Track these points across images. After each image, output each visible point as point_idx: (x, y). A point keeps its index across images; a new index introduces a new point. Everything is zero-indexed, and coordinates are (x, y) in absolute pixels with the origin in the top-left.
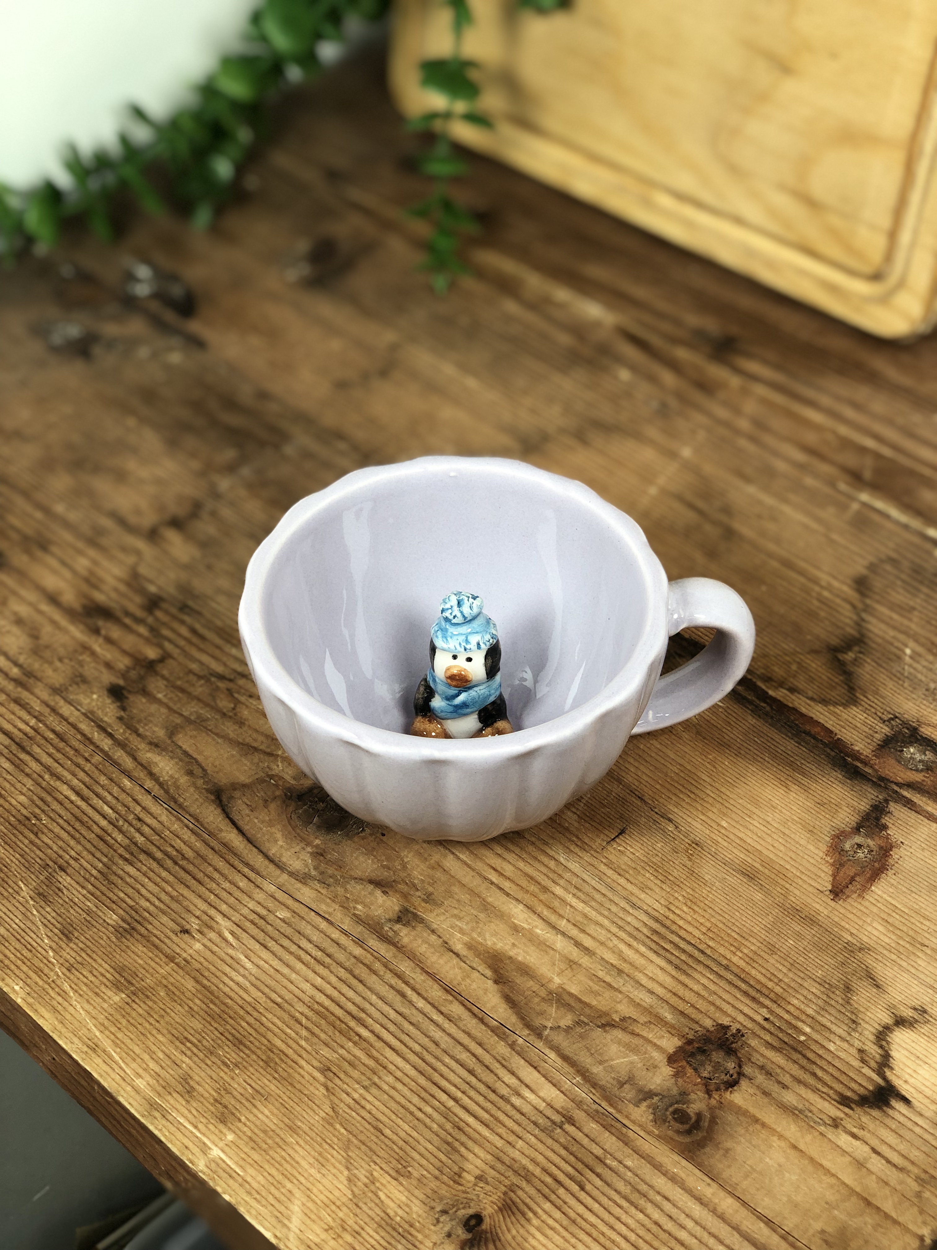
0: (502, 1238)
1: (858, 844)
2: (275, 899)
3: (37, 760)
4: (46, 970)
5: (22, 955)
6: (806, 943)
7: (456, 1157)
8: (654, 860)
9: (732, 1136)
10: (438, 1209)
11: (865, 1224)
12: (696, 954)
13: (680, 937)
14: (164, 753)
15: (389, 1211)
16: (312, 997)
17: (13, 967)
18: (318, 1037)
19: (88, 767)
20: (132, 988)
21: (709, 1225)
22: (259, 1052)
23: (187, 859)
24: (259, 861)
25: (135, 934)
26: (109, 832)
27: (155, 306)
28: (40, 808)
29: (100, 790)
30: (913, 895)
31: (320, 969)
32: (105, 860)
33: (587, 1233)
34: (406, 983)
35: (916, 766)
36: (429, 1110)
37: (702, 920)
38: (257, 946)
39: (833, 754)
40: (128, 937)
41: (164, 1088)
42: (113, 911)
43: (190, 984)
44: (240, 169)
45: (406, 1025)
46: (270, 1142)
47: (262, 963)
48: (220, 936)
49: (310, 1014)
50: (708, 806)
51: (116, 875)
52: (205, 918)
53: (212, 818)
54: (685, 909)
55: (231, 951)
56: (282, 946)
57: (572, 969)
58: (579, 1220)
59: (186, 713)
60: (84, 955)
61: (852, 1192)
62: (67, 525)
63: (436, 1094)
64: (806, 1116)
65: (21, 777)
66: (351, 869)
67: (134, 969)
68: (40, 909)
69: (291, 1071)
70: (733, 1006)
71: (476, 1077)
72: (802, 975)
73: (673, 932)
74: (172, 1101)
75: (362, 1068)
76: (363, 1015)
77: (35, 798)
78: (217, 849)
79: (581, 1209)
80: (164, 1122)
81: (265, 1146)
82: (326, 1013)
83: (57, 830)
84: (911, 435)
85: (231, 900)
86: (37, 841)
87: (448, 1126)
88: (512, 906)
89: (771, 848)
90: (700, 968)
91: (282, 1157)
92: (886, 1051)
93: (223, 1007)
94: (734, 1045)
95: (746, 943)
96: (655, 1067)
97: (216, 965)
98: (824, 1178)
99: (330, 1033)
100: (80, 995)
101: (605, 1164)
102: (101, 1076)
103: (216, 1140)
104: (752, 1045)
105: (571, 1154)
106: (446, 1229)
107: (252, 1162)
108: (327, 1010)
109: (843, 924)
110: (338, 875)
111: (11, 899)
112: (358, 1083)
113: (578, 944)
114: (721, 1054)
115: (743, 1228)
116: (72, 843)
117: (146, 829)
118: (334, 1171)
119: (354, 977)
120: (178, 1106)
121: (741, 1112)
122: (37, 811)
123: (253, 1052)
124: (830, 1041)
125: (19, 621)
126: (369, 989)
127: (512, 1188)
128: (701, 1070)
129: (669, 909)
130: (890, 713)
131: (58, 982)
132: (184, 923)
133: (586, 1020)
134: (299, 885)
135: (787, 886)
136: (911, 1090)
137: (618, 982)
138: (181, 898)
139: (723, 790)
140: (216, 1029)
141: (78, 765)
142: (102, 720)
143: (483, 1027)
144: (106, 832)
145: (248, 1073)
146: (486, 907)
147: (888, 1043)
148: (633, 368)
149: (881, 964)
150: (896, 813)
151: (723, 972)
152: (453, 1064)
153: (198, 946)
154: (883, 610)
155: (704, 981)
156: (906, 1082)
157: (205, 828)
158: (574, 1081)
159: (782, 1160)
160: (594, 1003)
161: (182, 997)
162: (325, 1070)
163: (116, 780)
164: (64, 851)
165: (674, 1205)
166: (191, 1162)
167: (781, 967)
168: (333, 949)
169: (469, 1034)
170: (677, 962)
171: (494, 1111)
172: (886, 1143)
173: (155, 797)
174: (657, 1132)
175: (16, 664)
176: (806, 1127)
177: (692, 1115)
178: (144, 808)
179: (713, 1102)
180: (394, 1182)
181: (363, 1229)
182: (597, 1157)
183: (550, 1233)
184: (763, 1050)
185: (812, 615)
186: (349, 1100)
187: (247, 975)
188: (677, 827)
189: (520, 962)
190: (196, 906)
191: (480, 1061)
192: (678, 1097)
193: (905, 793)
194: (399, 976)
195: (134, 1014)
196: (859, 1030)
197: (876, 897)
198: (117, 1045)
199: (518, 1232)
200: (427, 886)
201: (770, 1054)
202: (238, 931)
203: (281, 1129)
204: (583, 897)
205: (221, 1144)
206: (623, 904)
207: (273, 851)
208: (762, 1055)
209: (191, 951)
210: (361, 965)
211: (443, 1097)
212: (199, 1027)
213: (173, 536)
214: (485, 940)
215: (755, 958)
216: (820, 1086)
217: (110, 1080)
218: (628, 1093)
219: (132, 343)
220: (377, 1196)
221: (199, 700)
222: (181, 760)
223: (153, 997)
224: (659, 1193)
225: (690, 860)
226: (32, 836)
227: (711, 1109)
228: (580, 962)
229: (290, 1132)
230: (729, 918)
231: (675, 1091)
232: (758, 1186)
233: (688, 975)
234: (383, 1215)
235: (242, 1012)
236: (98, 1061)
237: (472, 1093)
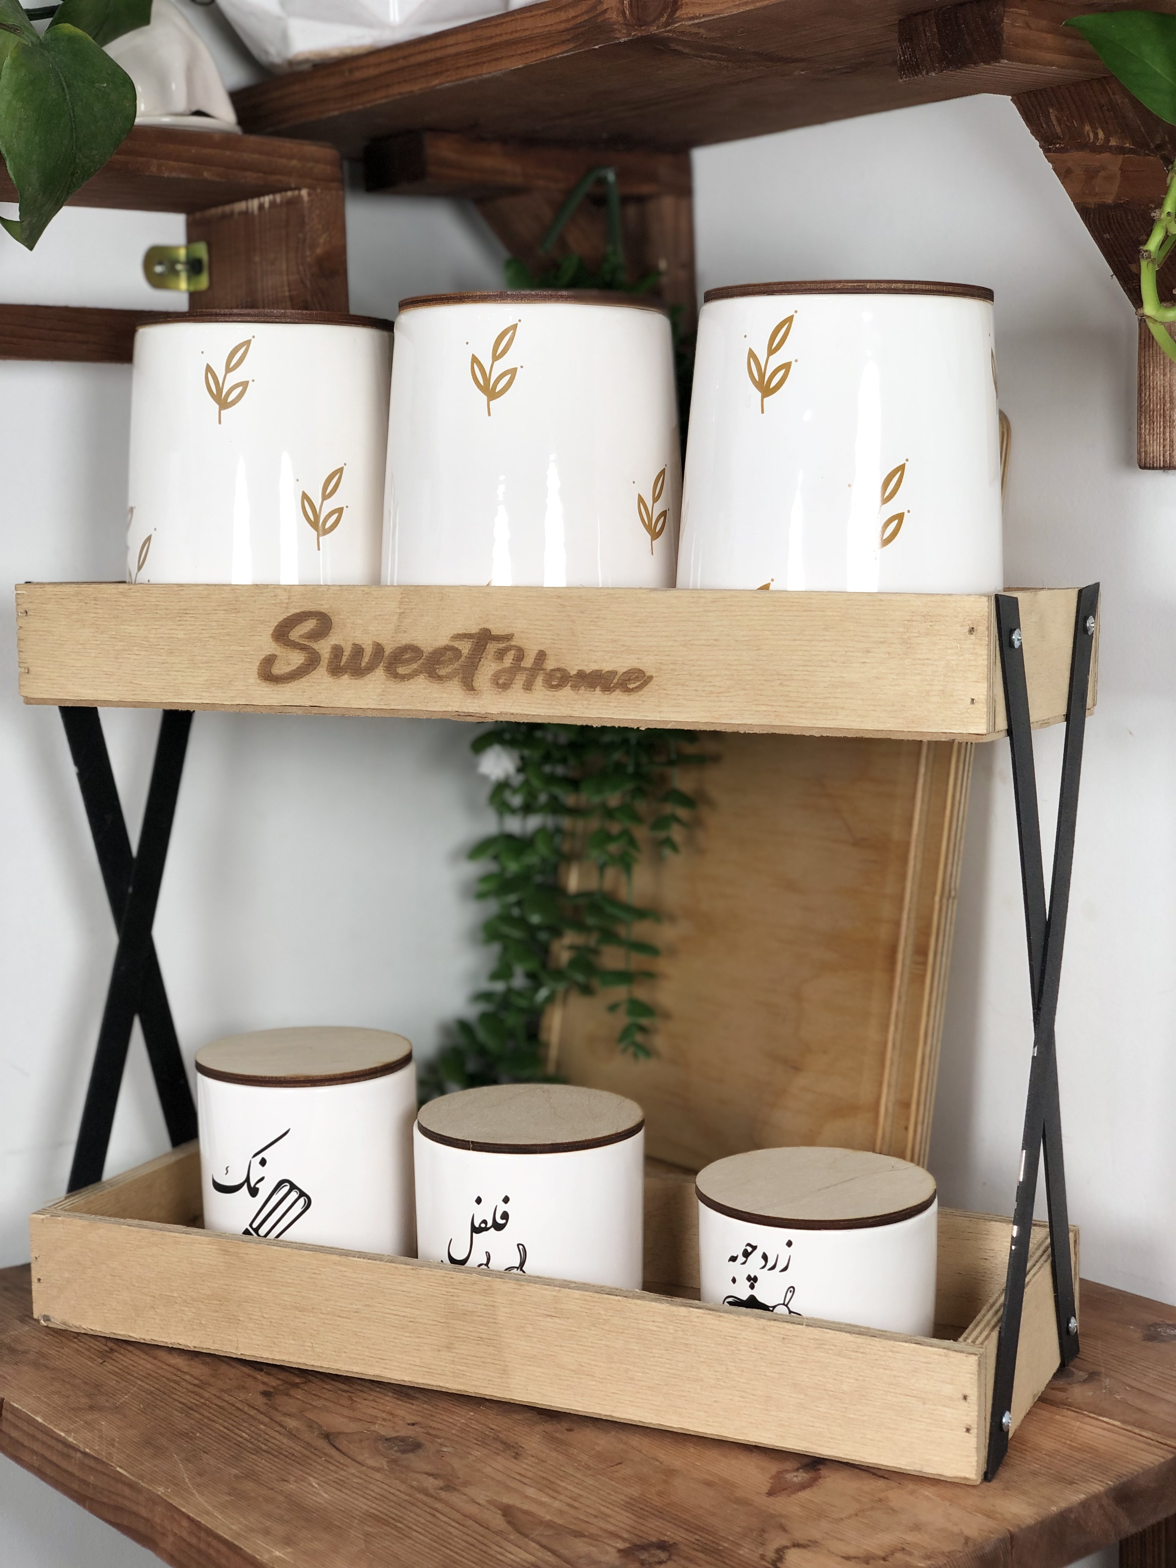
4: (181, 1484)
12: (656, 1513)
16: (368, 1511)
19: (236, 1419)
24: (348, 1461)
31: (378, 1502)
34: (437, 1511)
43: (281, 1498)
45: (431, 1526)
55: (315, 1490)
110: (404, 1470)
114: (659, 1551)
116: (215, 1444)
117: (270, 1444)
146: (507, 1487)
147: (784, 1553)
160: (572, 1527)
175: (197, 1379)
207: (360, 1458)
221: (325, 1399)
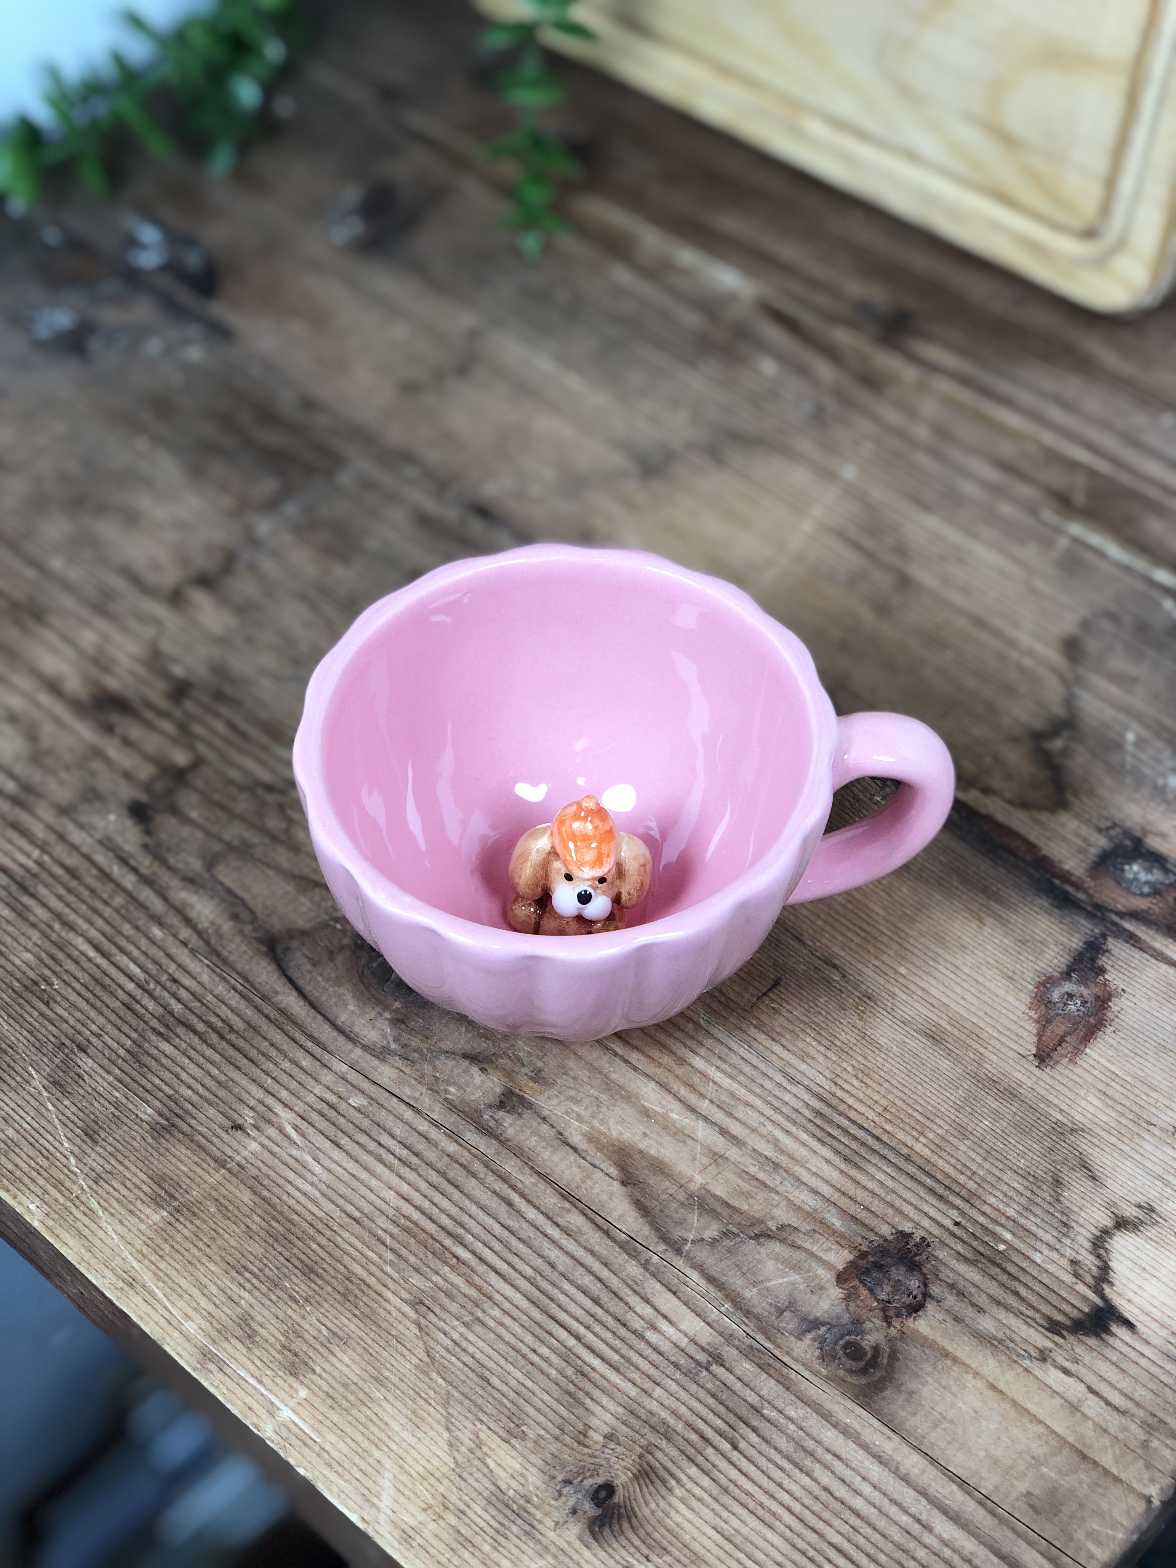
0: (639, 1513)
1: (1068, 994)
2: (347, 1081)
3: (44, 905)
5: (37, 1164)
6: (1005, 1124)
7: (580, 1411)
8: (816, 1020)
9: (916, 1376)
10: (560, 1478)
11: (1080, 1483)
13: (850, 1119)
14: (201, 891)
15: (500, 1483)
17: (26, 1180)
18: (406, 1261)
20: (176, 1204)
21: (890, 1490)
22: (335, 1284)
23: (236, 1032)
25: (176, 1133)
26: (138, 997)
27: (166, 282)
28: (50, 969)
29: (124, 943)
30: (1138, 1058)
32: (134, 1035)
33: (742, 1504)
35: (1140, 889)
36: (544, 1351)
37: (876, 1097)
38: (328, 1144)
39: (1037, 875)
40: (167, 1136)
41: (219, 1332)
42: (147, 1102)
44: (269, 90)
46: (351, 1398)
47: (334, 1166)
48: (281, 1131)
49: (395, 1230)
50: (883, 947)
51: (149, 1055)
52: (261, 1108)
53: (264, 977)
54: (856, 1083)
56: (357, 1143)
57: (717, 1165)
58: (732, 1487)
59: (227, 836)
60: (113, 1161)
61: (1064, 1442)
62: (67, 586)
63: (554, 1331)
64: (1008, 1348)
65: (25, 928)
66: (440, 1040)
67: (176, 1178)
68: (57, 1102)
69: (375, 1306)
70: (916, 1208)
71: (602, 1308)
72: (1001, 1166)
73: (841, 1114)
74: (230, 1349)
75: (462, 1300)
76: (461, 1231)
77: (43, 955)
78: (272, 1017)
79: (734, 1474)
80: (221, 1376)
81: (346, 1404)
82: (415, 1229)
83: (73, 997)
84: (1133, 441)
85: (293, 1085)
86: (48, 1012)
87: (570, 1372)
88: (640, 1084)
89: (961, 1001)
90: (875, 1159)
91: (367, 1417)
92: (1105, 1262)
93: (288, 1225)
94: (917, 1258)
95: (931, 1125)
96: (822, 1288)
97: (277, 1169)
98: (1030, 1426)
99: (421, 1256)
100: (112, 1215)
101: (762, 1415)
102: (142, 1319)
103: (287, 1398)
104: (941, 1256)
105: (721, 1403)
106: (571, 1503)
107: (331, 1425)
108: (416, 1224)
109: (1051, 1098)
111: (20, 1090)
112: (457, 1319)
113: (723, 1132)
115: (931, 1491)
118: (431, 1433)
119: (449, 1181)
120: (238, 1356)
121: (926, 1343)
122: (47, 973)
123: (327, 1283)
124: (1036, 1250)
125: (12, 718)
126: (468, 1197)
127: (649, 1449)
128: (878, 1290)
129: (836, 1084)
130: (1107, 819)
131: (83, 1198)
132: (236, 1116)
133: (735, 1230)
134: (376, 1062)
135: (982, 1050)
136: (1136, 1311)
137: (773, 1181)
138: (231, 1083)
139: (901, 925)
140: (281, 1254)
141: (95, 911)
142: (122, 850)
143: (609, 1243)
144: (134, 998)
145: (323, 1311)
148: (780, 357)
149: (1098, 1150)
150: (1116, 951)
151: (903, 1164)
152: (573, 1291)
153: (254, 1146)
154: (1099, 682)
155: (880, 1176)
156: (1129, 1301)
157: (256, 990)
158: (722, 1309)
159: (978, 1405)
161: (237, 1213)
162: (417, 1303)
163: (143, 928)
164: (83, 1025)
165: (847, 1466)
166: (256, 1427)
167: (974, 1156)
168: (421, 1146)
169: (592, 1253)
170: (847, 1152)
171: (625, 1350)
172: (1105, 1380)
173: (193, 951)
174: (824, 1372)
176: (1008, 1361)
177: (868, 1349)
178: (180, 966)
179: (893, 1332)
180: (505, 1446)
181: (469, 1507)
182: (752, 1406)
183: (696, 1505)
184: (953, 1263)
185: (1009, 690)
186: (447, 1342)
187: (317, 1182)
188: (844, 976)
189: (652, 1157)
190: (249, 1094)
191: (607, 1287)
192: (850, 1327)
193: (1128, 925)
194: (504, 1178)
195: (178, 1237)
196: (1072, 1236)
197: (1092, 1062)
198: (159, 1279)
199: (658, 1505)
200: (535, 1060)
201: (963, 1268)
202: (303, 1125)
203: (365, 1381)
204: (729, 1070)
205: (292, 1403)
206: (779, 1078)
208: (953, 1270)
209: (245, 1153)
210: (456, 1166)
211: (563, 1334)
212: (260, 1251)
213: (201, 599)
214: (609, 1129)
215: (943, 1144)
216: (1023, 1309)
217: (152, 1324)
218: (789, 1322)
219: (139, 334)
220: (485, 1464)
222: (223, 900)
223: (202, 1214)
224: (828, 1451)
225: (861, 1019)
226: (42, 1007)
227: (891, 1340)
228: (727, 1155)
229: (377, 1385)
230: (910, 1093)
231: (846, 1319)
232: (949, 1438)
233: (859, 1168)
234: (492, 1488)
235: (311, 1231)
236: (138, 1300)
237: (598, 1328)
